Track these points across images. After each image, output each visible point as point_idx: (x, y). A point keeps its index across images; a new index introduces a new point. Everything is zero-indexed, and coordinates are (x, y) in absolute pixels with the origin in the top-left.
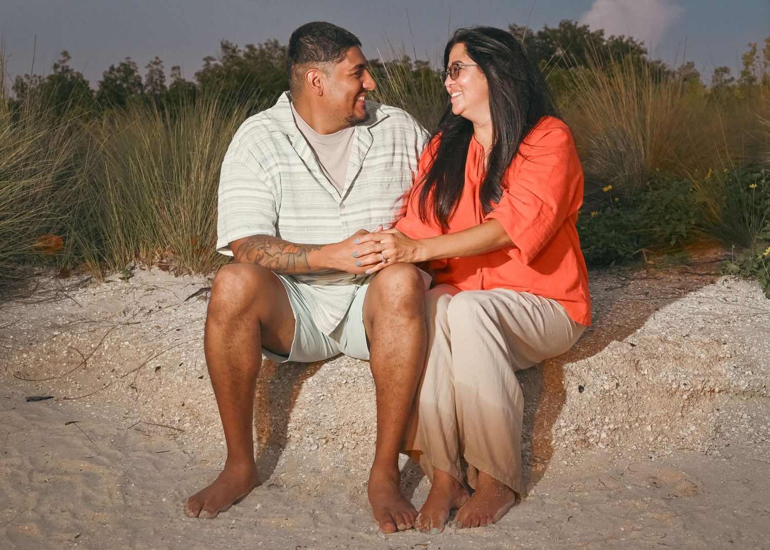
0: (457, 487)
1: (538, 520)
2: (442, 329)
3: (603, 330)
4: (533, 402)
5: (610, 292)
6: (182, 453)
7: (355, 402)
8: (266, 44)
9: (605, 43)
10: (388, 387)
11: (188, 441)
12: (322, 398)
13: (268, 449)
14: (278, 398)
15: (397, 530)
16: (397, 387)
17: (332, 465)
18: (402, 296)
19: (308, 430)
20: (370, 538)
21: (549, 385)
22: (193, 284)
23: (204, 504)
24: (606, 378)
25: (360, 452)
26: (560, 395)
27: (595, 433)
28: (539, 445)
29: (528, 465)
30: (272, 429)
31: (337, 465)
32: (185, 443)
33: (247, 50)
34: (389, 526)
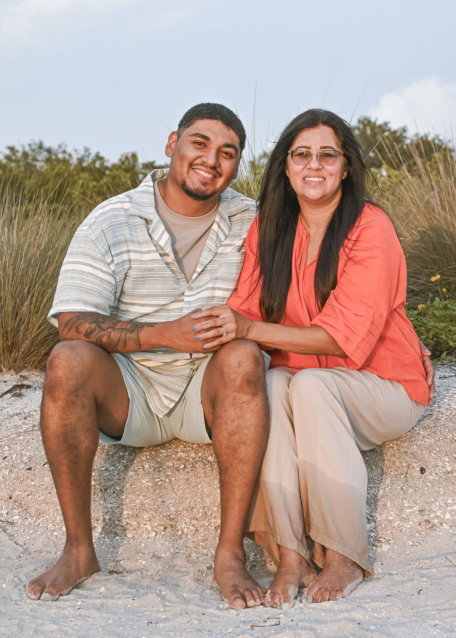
0: (305, 565)
1: (388, 595)
2: (284, 408)
3: (442, 413)
4: (375, 484)
5: (444, 380)
6: (14, 544)
7: (194, 487)
8: (30, 145)
9: (408, 141)
10: (231, 465)
11: (18, 533)
12: (160, 483)
13: (104, 538)
14: (113, 485)
15: (247, 607)
16: (240, 464)
17: (172, 550)
18: (244, 373)
19: (145, 517)
20: (220, 614)
21: (390, 467)
22: (5, 382)
23: (45, 588)
24: (448, 460)
25: (200, 538)
26: (402, 476)
27: (439, 514)
28: (383, 526)
29: (373, 545)
30: (107, 517)
31: (178, 551)
32: (15, 536)
33: (8, 152)
34: (240, 602)
